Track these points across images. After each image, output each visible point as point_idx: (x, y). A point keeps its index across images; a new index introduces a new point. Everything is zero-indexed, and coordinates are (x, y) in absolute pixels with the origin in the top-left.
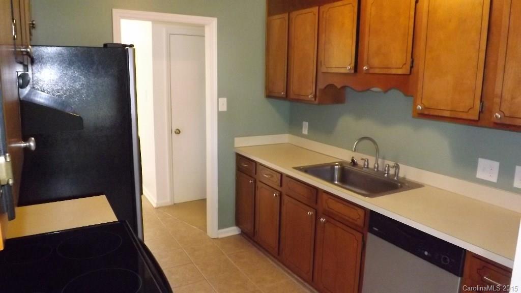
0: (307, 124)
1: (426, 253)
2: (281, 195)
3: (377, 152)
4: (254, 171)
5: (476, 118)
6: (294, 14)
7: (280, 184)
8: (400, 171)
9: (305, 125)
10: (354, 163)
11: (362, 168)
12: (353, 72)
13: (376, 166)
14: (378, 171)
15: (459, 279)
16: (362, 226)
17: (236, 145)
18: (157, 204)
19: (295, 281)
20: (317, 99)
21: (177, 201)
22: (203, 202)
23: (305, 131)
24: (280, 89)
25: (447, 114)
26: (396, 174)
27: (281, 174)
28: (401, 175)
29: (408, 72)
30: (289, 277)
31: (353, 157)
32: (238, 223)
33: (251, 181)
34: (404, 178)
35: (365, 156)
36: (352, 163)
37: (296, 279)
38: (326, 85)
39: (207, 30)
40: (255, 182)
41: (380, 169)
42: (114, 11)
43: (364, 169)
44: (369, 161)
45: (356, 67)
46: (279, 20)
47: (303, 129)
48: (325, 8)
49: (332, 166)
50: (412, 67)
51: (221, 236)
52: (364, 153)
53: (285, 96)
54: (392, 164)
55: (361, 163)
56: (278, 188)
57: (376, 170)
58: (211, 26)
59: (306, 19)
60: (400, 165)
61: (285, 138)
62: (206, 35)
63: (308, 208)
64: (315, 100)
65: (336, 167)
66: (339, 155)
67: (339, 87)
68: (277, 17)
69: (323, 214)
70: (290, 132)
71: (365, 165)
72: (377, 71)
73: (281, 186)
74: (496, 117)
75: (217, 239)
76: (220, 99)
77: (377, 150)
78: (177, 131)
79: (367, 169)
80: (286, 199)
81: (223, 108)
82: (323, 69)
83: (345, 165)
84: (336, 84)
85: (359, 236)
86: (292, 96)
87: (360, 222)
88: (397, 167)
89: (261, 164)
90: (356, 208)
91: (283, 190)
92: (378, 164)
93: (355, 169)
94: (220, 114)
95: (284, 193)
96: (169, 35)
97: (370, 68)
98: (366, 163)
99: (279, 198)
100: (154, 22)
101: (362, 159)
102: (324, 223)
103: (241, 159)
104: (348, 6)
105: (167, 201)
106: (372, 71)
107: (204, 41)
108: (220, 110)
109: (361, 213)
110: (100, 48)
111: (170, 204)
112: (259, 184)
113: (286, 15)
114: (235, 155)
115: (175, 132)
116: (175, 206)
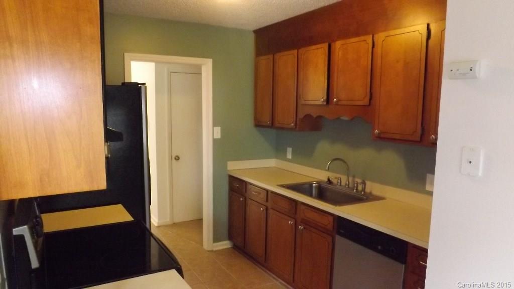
0: (291, 149)
1: (379, 247)
2: (267, 209)
3: (348, 171)
4: (244, 190)
5: (418, 139)
6: (278, 56)
7: (266, 200)
8: (367, 186)
9: (290, 150)
10: (329, 182)
11: (336, 185)
12: (325, 103)
13: (347, 183)
14: (349, 187)
15: (404, 266)
16: (332, 229)
17: (229, 168)
18: (158, 223)
19: (279, 284)
20: (297, 127)
21: (177, 220)
22: (200, 221)
23: (289, 156)
24: (267, 120)
25: (398, 137)
26: (364, 190)
27: (267, 191)
28: (368, 190)
29: (368, 104)
30: (274, 280)
31: (329, 177)
32: (230, 238)
33: (241, 199)
34: (370, 193)
35: (338, 176)
36: (328, 182)
37: (281, 283)
38: (305, 115)
39: (204, 69)
40: (245, 198)
41: (351, 185)
42: (126, 54)
43: (338, 186)
44: (342, 179)
45: (328, 100)
46: (265, 60)
47: (288, 154)
48: (302, 51)
49: (311, 185)
50: (371, 99)
51: (215, 249)
52: (338, 173)
53: (271, 125)
54: (359, 181)
55: (335, 181)
56: (265, 203)
57: (347, 186)
58: (207, 67)
59: (287, 59)
60: (366, 182)
61: (272, 163)
62: (203, 73)
63: (289, 218)
64: (296, 128)
65: (314, 185)
66: (317, 175)
67: (315, 116)
68: (262, 57)
69: (301, 222)
70: (276, 157)
71: (338, 182)
72: (345, 103)
73: (267, 201)
74: (432, 137)
75: (212, 251)
76: (215, 128)
77: (348, 169)
78: (177, 157)
79: (340, 187)
80: (270, 211)
81: (218, 135)
82: (302, 102)
83: (321, 183)
84: (312, 114)
85: (330, 239)
86: (277, 125)
87: (330, 227)
88: (364, 183)
89: (251, 184)
90: (327, 215)
91: (269, 205)
92: (349, 182)
93: (330, 186)
94: (215, 141)
95: (269, 207)
96: (170, 74)
97: (339, 100)
98: (339, 181)
99: (265, 211)
100: (157, 62)
101: (336, 178)
102: (302, 230)
103: (232, 179)
104: (320, 50)
105: (168, 221)
106: (340, 103)
107: (201, 78)
108: (215, 137)
109: (331, 218)
110: (119, 86)
111: (169, 223)
112: (249, 202)
113: (271, 57)
114: (228, 177)
115: (175, 159)
116: (174, 225)
